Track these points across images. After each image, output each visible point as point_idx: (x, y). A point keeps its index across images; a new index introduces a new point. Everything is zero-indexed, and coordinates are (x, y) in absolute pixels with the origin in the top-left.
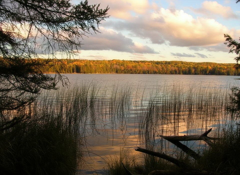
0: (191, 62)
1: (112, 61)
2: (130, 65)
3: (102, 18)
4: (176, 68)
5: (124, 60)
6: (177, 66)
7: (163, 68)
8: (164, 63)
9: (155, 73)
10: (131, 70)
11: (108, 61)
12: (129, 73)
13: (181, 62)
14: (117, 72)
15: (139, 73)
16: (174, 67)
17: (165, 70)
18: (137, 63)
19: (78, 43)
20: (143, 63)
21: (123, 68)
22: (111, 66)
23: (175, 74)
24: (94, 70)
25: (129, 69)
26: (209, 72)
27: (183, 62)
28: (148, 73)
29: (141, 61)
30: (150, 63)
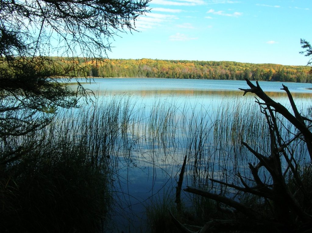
0: (248, 64)
1: (141, 60)
2: (166, 66)
3: (141, 12)
4: (227, 71)
5: (158, 59)
6: (229, 68)
7: (210, 71)
8: (211, 64)
9: (199, 77)
10: (167, 73)
11: (137, 60)
12: (164, 77)
13: (234, 62)
14: (148, 75)
15: (178, 78)
16: (225, 69)
17: (212, 73)
18: (175, 63)
19: (108, 45)
20: (183, 63)
21: (156, 70)
22: (139, 67)
23: (226, 79)
24: (117, 73)
25: (165, 72)
26: (273, 77)
27: (236, 63)
28: (190, 77)
29: (180, 61)
30: (193, 64)
